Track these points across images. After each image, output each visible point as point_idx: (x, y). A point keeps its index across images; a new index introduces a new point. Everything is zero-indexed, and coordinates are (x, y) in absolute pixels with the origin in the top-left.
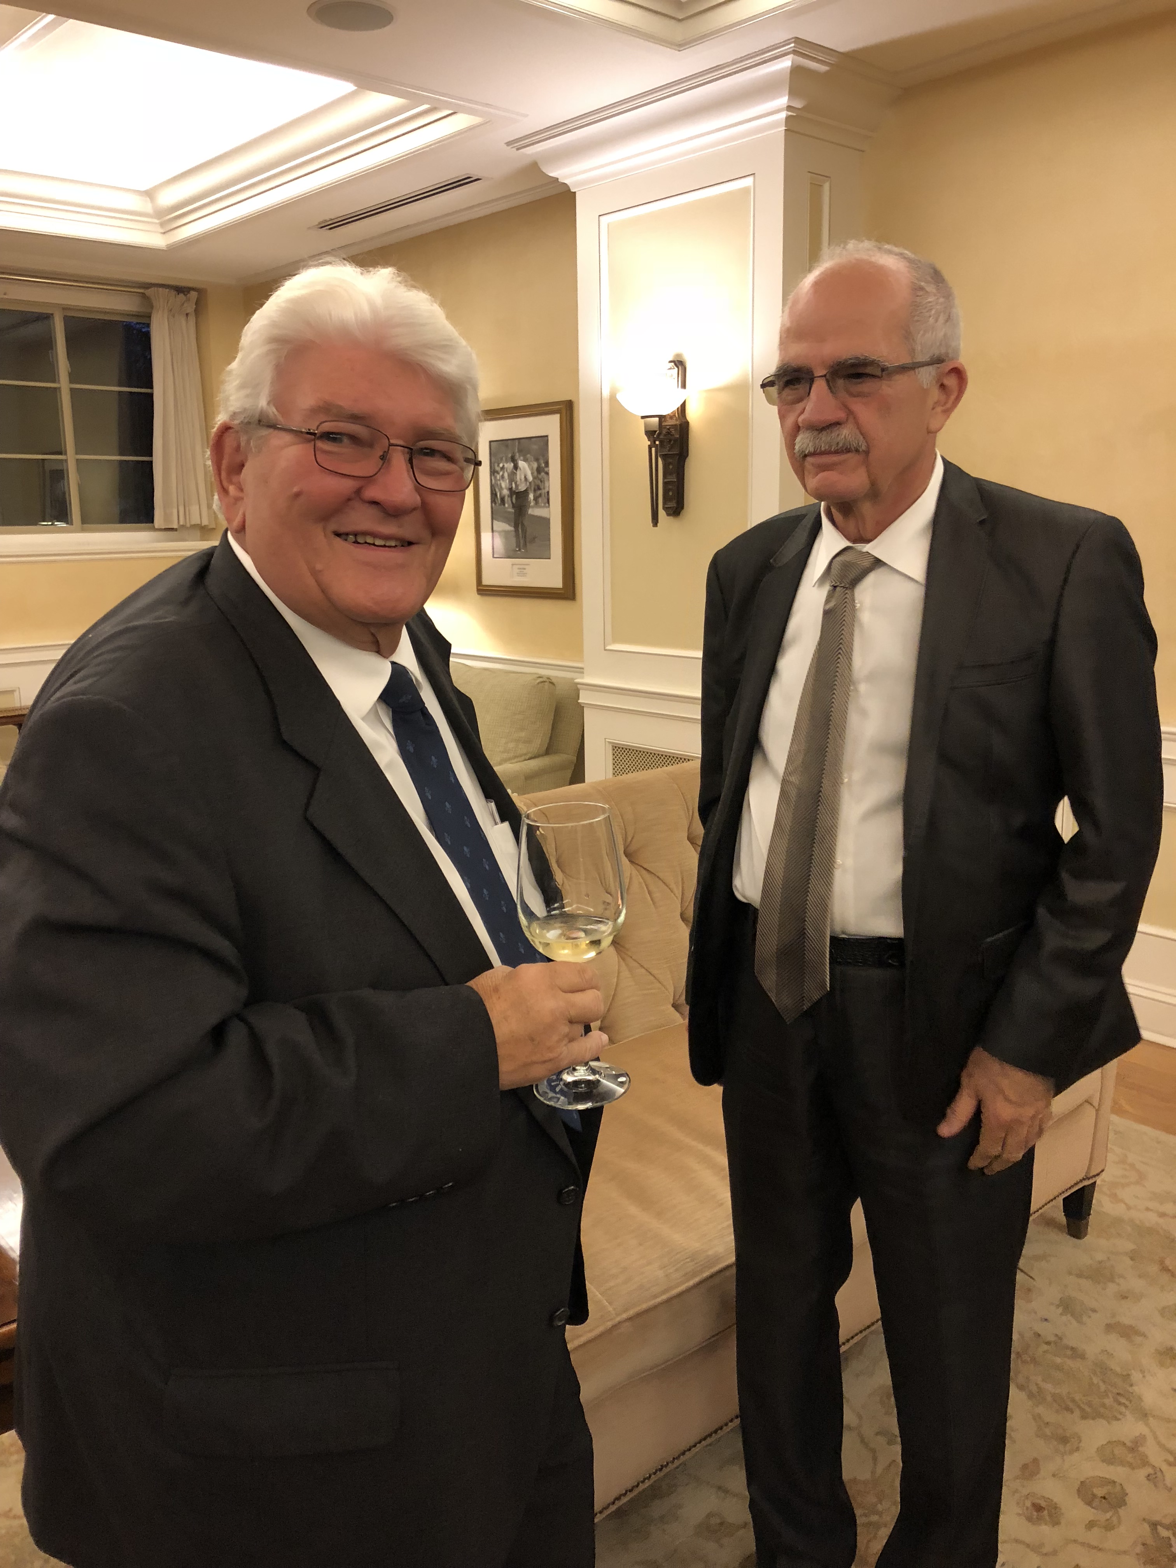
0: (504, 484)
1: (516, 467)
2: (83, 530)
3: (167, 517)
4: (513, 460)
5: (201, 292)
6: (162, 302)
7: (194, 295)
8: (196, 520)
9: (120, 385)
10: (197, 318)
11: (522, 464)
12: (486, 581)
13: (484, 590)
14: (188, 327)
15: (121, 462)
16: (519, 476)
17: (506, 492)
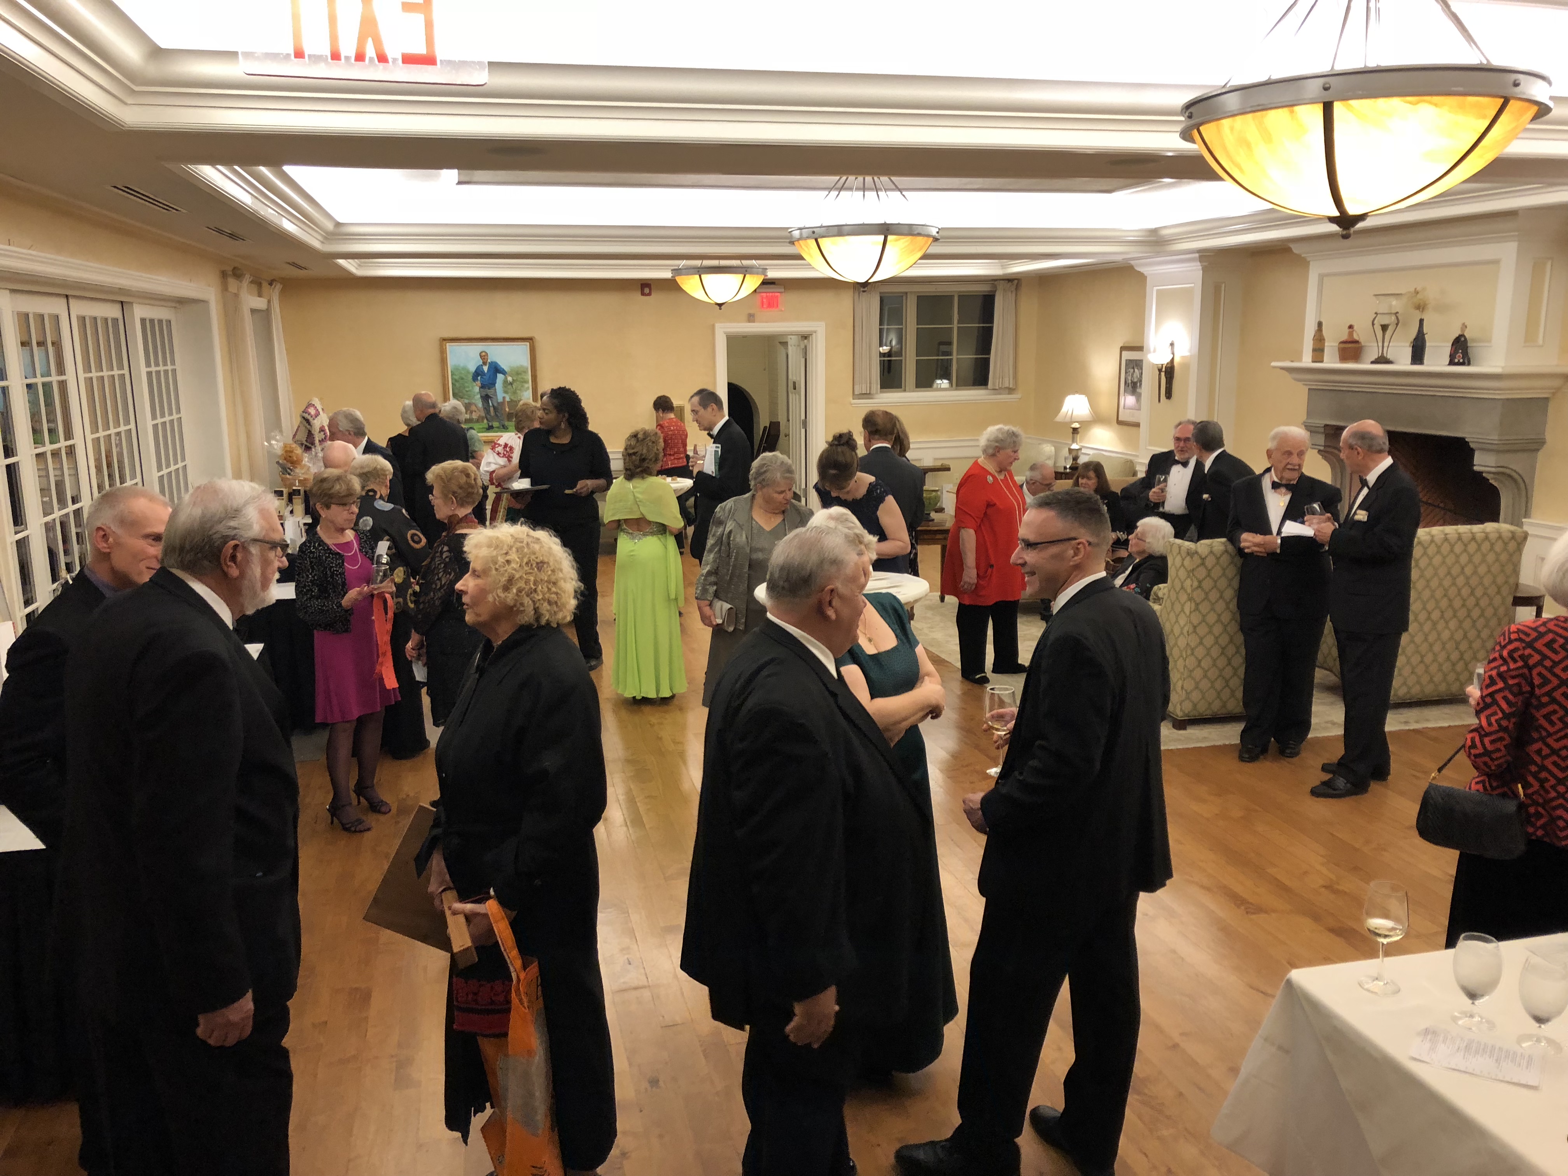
0: (1130, 378)
1: (1134, 371)
2: (956, 390)
3: (994, 384)
4: (1133, 368)
5: (1018, 279)
6: (1001, 287)
7: (1016, 281)
8: (1007, 385)
9: (979, 323)
10: (1016, 295)
11: (1136, 370)
12: (1120, 419)
13: (1119, 423)
14: (1011, 297)
15: (976, 359)
16: (1135, 375)
17: (1130, 381)
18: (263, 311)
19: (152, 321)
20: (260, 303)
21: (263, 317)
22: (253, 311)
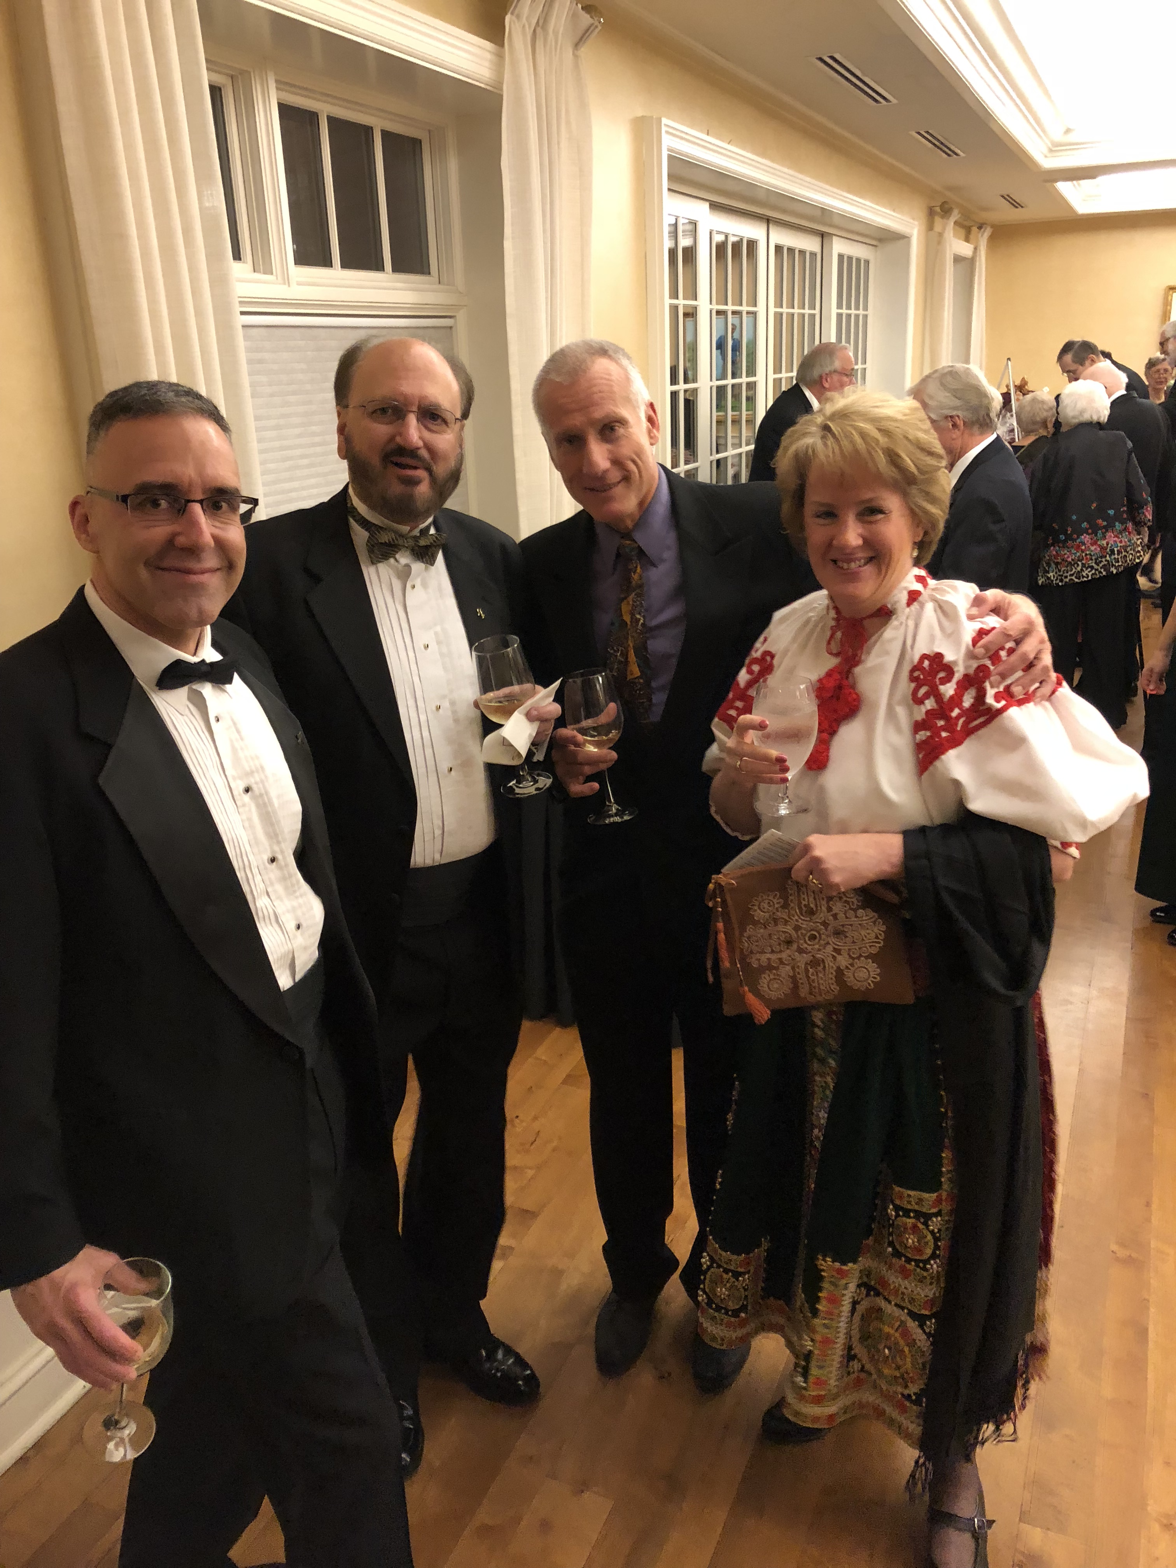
18: (968, 259)
19: (850, 258)
20: (965, 249)
21: (967, 266)
22: (958, 259)
